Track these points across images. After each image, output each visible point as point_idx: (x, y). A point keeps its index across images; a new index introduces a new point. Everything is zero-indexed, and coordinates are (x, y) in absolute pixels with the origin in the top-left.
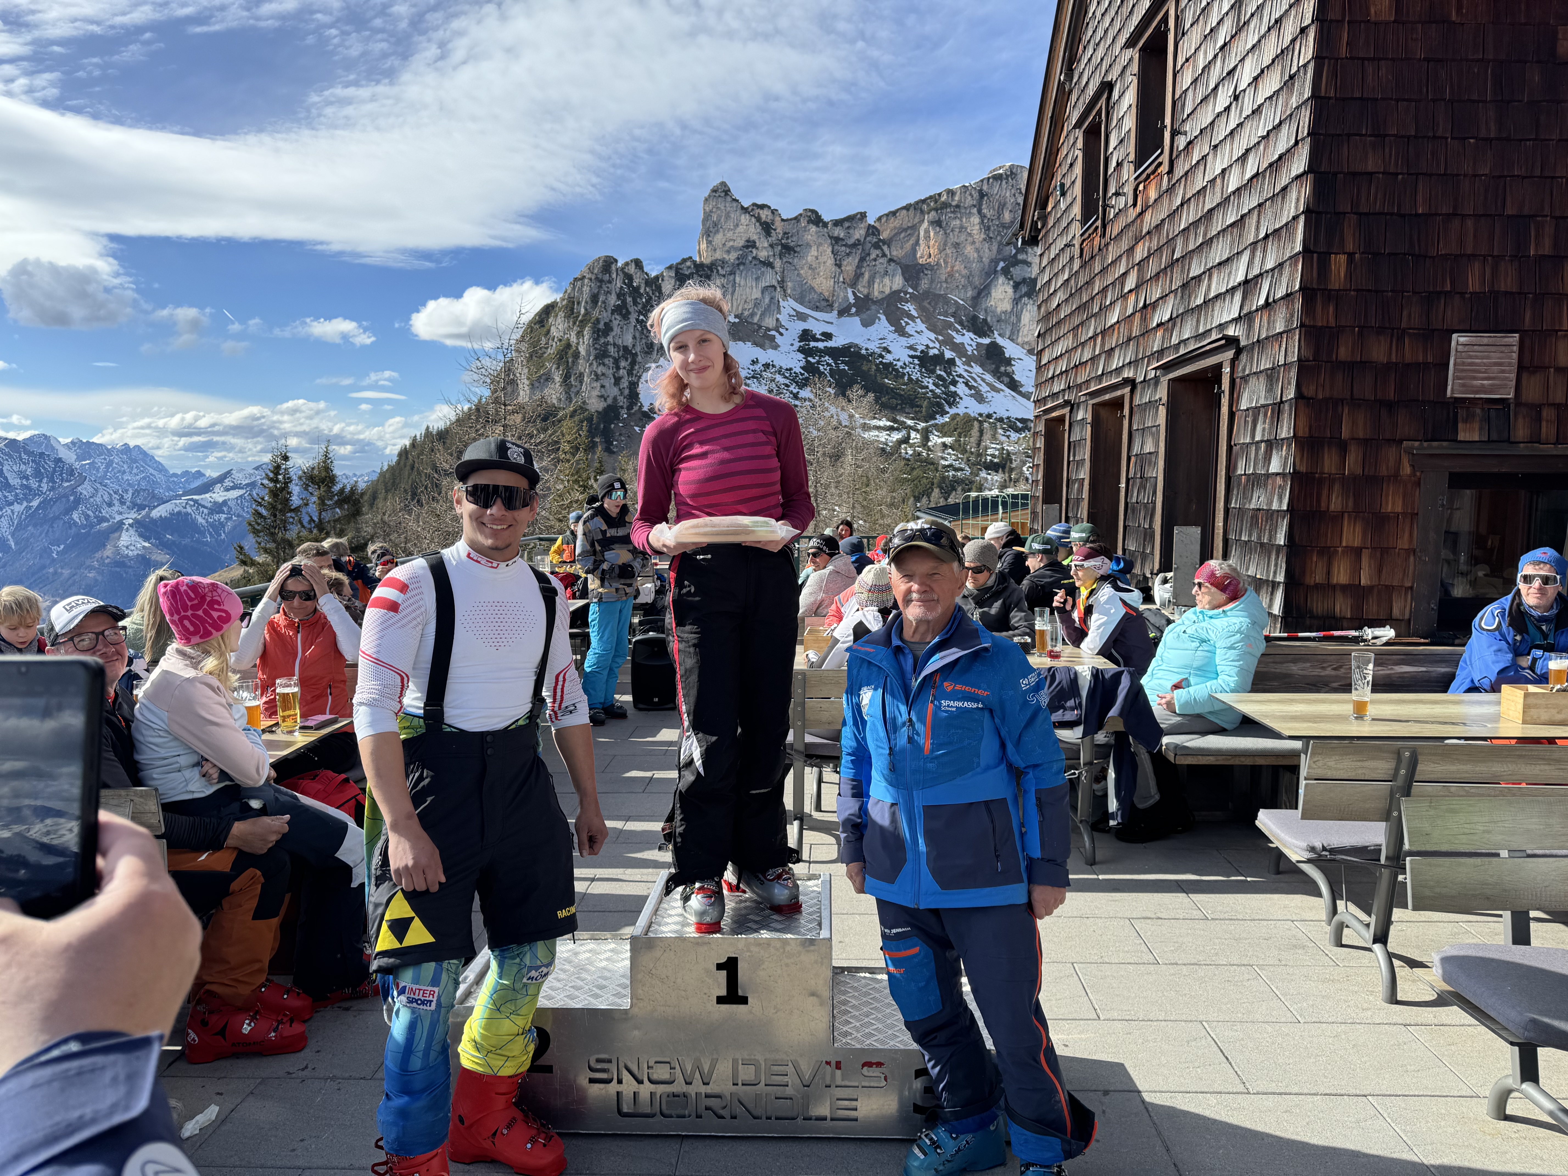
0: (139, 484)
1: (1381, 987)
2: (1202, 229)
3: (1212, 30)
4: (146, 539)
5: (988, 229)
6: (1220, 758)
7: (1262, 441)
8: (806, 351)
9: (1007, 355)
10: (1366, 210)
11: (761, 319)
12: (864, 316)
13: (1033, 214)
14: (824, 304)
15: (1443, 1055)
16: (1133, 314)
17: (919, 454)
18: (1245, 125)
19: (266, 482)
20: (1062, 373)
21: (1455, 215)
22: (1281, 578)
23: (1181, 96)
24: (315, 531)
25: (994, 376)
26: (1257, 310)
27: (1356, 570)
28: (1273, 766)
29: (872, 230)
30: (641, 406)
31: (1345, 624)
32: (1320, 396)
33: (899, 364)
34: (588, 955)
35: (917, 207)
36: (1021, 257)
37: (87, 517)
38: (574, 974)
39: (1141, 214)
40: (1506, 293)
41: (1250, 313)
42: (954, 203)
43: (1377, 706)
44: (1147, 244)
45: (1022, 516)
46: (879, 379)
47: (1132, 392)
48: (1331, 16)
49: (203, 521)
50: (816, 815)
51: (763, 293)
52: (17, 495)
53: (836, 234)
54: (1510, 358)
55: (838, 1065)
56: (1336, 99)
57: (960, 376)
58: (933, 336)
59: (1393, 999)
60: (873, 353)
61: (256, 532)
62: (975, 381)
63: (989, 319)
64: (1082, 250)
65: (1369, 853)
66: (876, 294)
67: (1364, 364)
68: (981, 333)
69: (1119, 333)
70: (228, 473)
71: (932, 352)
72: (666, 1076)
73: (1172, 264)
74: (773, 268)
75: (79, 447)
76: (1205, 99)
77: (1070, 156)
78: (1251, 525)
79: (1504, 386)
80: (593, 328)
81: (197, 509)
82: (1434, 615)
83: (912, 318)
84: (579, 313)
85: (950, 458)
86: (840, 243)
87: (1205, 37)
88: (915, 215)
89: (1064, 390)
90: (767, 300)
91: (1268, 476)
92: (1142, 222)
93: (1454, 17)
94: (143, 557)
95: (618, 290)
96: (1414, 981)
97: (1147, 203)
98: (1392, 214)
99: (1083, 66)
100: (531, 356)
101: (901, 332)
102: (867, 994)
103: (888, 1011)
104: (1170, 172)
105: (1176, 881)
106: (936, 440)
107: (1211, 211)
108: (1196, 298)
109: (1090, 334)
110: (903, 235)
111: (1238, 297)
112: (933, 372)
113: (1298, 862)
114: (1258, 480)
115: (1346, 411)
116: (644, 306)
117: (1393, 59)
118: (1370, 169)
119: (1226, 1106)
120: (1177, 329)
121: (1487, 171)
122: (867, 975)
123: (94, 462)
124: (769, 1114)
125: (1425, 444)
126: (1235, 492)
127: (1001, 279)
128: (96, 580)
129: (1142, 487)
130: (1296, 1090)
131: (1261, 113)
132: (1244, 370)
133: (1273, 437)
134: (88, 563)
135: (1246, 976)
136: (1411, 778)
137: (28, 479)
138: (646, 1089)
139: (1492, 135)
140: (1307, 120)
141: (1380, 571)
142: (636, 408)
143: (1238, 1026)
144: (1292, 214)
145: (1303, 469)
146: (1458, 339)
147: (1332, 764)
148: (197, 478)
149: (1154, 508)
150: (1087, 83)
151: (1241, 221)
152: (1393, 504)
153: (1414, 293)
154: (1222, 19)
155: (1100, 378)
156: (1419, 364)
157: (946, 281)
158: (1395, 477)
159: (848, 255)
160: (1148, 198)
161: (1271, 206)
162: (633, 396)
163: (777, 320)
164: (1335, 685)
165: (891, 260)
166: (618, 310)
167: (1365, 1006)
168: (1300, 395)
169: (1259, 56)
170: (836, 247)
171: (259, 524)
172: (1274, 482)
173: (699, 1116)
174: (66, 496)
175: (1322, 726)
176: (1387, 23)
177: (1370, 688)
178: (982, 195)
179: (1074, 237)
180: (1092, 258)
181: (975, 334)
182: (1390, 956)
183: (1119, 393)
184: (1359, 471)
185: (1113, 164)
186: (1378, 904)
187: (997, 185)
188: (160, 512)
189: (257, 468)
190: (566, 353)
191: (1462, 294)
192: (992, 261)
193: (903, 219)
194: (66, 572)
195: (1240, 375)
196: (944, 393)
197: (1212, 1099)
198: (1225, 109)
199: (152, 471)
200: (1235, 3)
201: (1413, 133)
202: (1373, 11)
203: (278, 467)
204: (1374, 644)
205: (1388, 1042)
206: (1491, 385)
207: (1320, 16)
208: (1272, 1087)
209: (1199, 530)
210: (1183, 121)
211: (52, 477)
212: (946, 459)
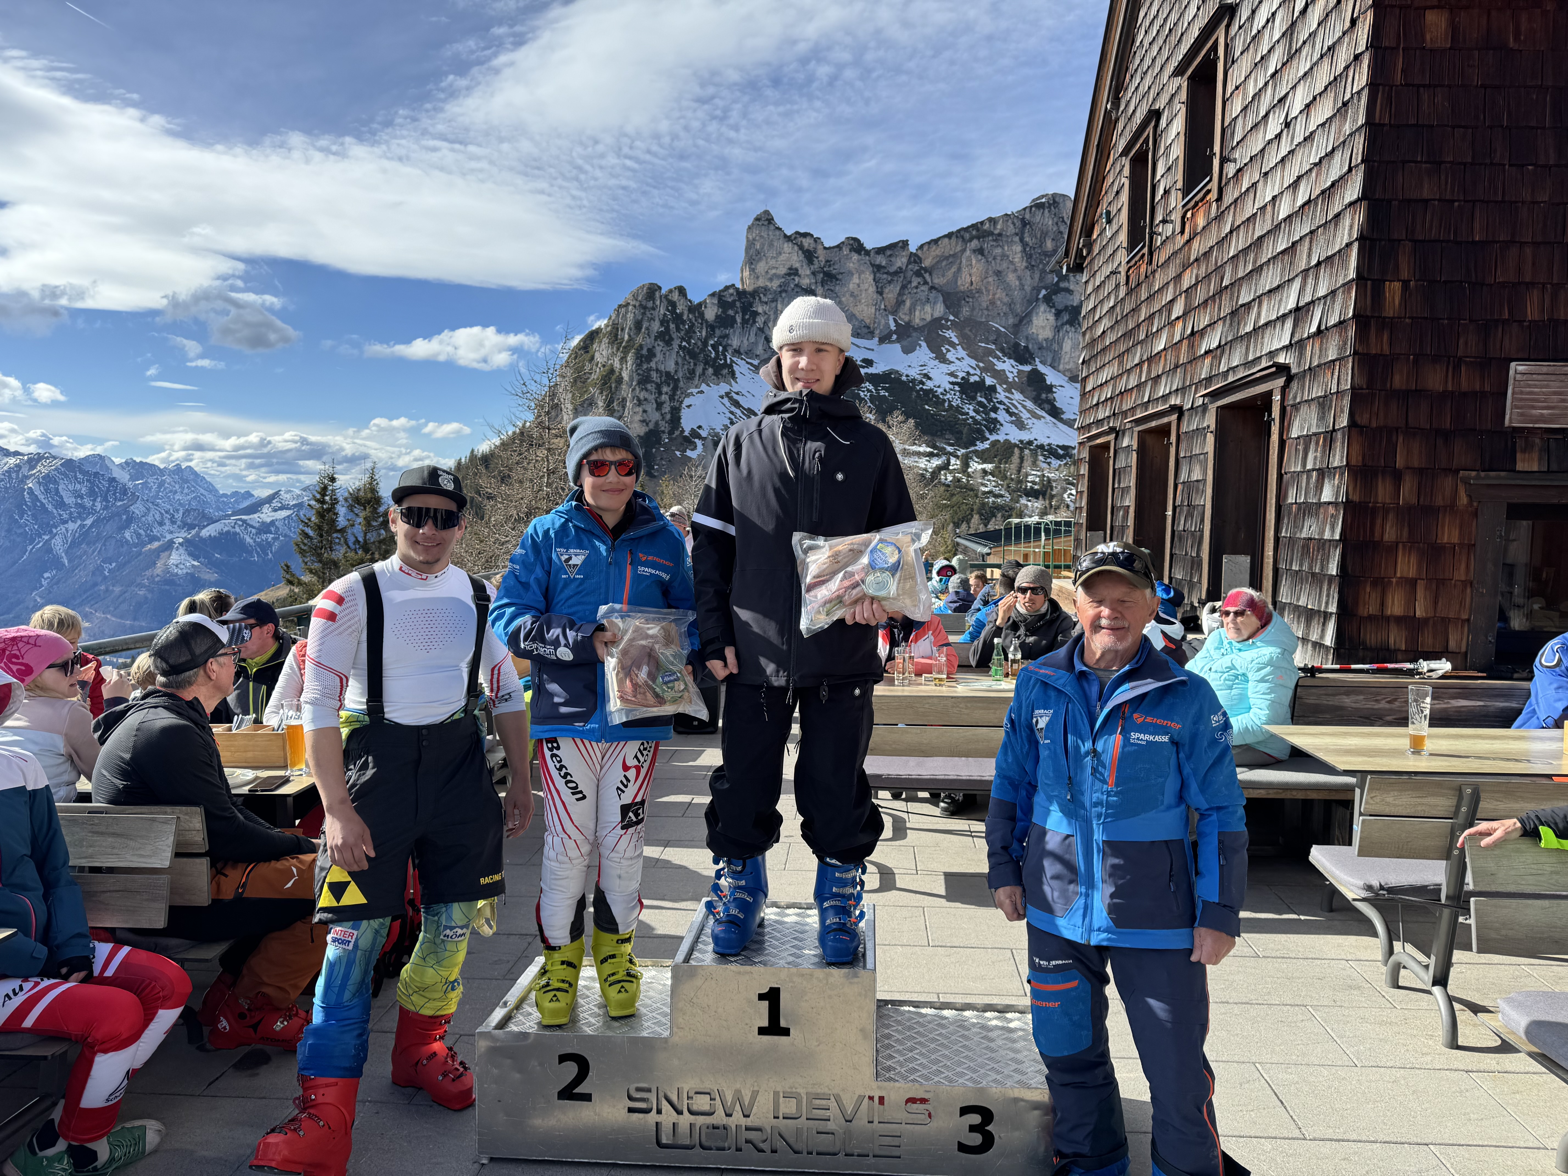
0: (190, 504)
1: (1441, 1032)
2: (1252, 256)
3: (1262, 58)
4: (196, 558)
5: (1029, 257)
6: (1271, 791)
7: (1313, 470)
9: (1048, 383)
10: (1421, 238)
12: (905, 343)
13: (1078, 241)
14: (866, 331)
15: (1508, 1104)
16: (1180, 341)
17: (959, 480)
18: (1296, 152)
19: (313, 503)
20: (1106, 400)
21: (1513, 242)
22: (1333, 608)
23: (1230, 124)
24: (360, 552)
25: (1035, 403)
26: (1309, 338)
27: (1411, 600)
28: (1325, 801)
29: (915, 258)
30: (683, 431)
31: (1400, 657)
32: (1374, 425)
33: (940, 390)
35: (960, 235)
36: (1063, 285)
37: (139, 535)
39: (1189, 241)
41: (1301, 340)
42: (996, 232)
43: (1435, 741)
44: (1195, 271)
45: (1064, 543)
46: (919, 405)
47: (1179, 419)
48: (1386, 43)
49: (251, 541)
52: (71, 513)
53: (878, 262)
55: (881, 1100)
56: (1391, 126)
57: (1001, 403)
58: (973, 363)
59: (1454, 1044)
60: (913, 381)
61: (302, 553)
62: (1016, 408)
63: (1030, 346)
64: (1128, 277)
65: (1430, 892)
66: (917, 321)
67: (1420, 392)
68: (1022, 360)
69: (1166, 360)
70: (276, 494)
71: (972, 379)
72: (706, 1108)
73: (1221, 291)
75: (133, 467)
76: (1255, 127)
77: (1116, 184)
78: (1302, 555)
79: (1564, 416)
80: (635, 353)
81: (246, 529)
82: (1492, 649)
83: (953, 345)
84: (623, 339)
85: (990, 485)
86: (882, 271)
87: (1256, 64)
88: (957, 243)
89: (1109, 417)
91: (1320, 504)
92: (1190, 249)
93: (1512, 44)
94: (192, 575)
95: (661, 317)
96: (1475, 1025)
97: (1195, 230)
98: (1447, 241)
99: (1130, 95)
100: (575, 381)
101: (942, 358)
102: (910, 1028)
103: (932, 1046)
104: (1219, 199)
106: (976, 466)
107: (1261, 238)
108: (1245, 325)
109: (1136, 361)
110: (944, 263)
111: (1289, 324)
112: (974, 398)
113: (1354, 900)
114: (1310, 509)
115: (1401, 439)
116: (687, 332)
117: (1449, 86)
118: (1426, 194)
119: (1282, 1152)
120: (1226, 356)
121: (1546, 198)
122: (912, 1009)
123: (146, 482)
124: (810, 1149)
125: (1483, 474)
126: (1286, 521)
127: (1043, 307)
128: (146, 598)
129: (1190, 515)
130: (1354, 1137)
131: (1313, 140)
132: (1295, 398)
133: (1325, 466)
134: (138, 580)
135: (1300, 1017)
136: (1471, 816)
137: (82, 498)
138: (686, 1119)
139: (1551, 162)
140: (1361, 147)
141: (1436, 603)
142: (677, 433)
143: (1293, 1069)
144: (1346, 240)
145: (1356, 498)
146: (1517, 368)
147: (1390, 799)
148: (246, 499)
149: (1201, 537)
150: (1134, 111)
151: (1292, 249)
152: (1449, 535)
153: (1471, 321)
154: (1273, 47)
155: (1146, 405)
156: (1476, 393)
157: (987, 309)
158: (1451, 507)
159: (890, 282)
160: (1196, 225)
161: (1324, 233)
162: (675, 420)
164: (1389, 718)
165: (932, 288)
166: (660, 336)
167: (1425, 1050)
168: (1353, 423)
169: (1311, 83)
170: (878, 275)
171: (305, 545)
172: (1326, 511)
173: (739, 1149)
174: (119, 515)
175: (1378, 760)
176: (1443, 50)
177: (1427, 722)
178: (1024, 223)
179: (1120, 264)
180: (1139, 285)
181: (1016, 361)
182: (1450, 999)
183: (1165, 420)
184: (1414, 501)
185: (1160, 191)
186: (1438, 945)
187: (1039, 213)
188: (209, 531)
189: (304, 490)
190: (610, 379)
191: (1520, 322)
192: (1034, 288)
193: (947, 247)
194: (117, 589)
195: (1291, 402)
196: (984, 419)
197: (1267, 1145)
198: (1276, 137)
199: (202, 491)
200: (1287, 30)
201: (1470, 160)
202: (1428, 37)
203: (325, 488)
204: (1430, 677)
205: (1449, 1088)
206: (1550, 414)
207: (1375, 43)
208: (1330, 1133)
209: (1248, 559)
210: (1233, 149)
211: (106, 496)
212: (985, 486)
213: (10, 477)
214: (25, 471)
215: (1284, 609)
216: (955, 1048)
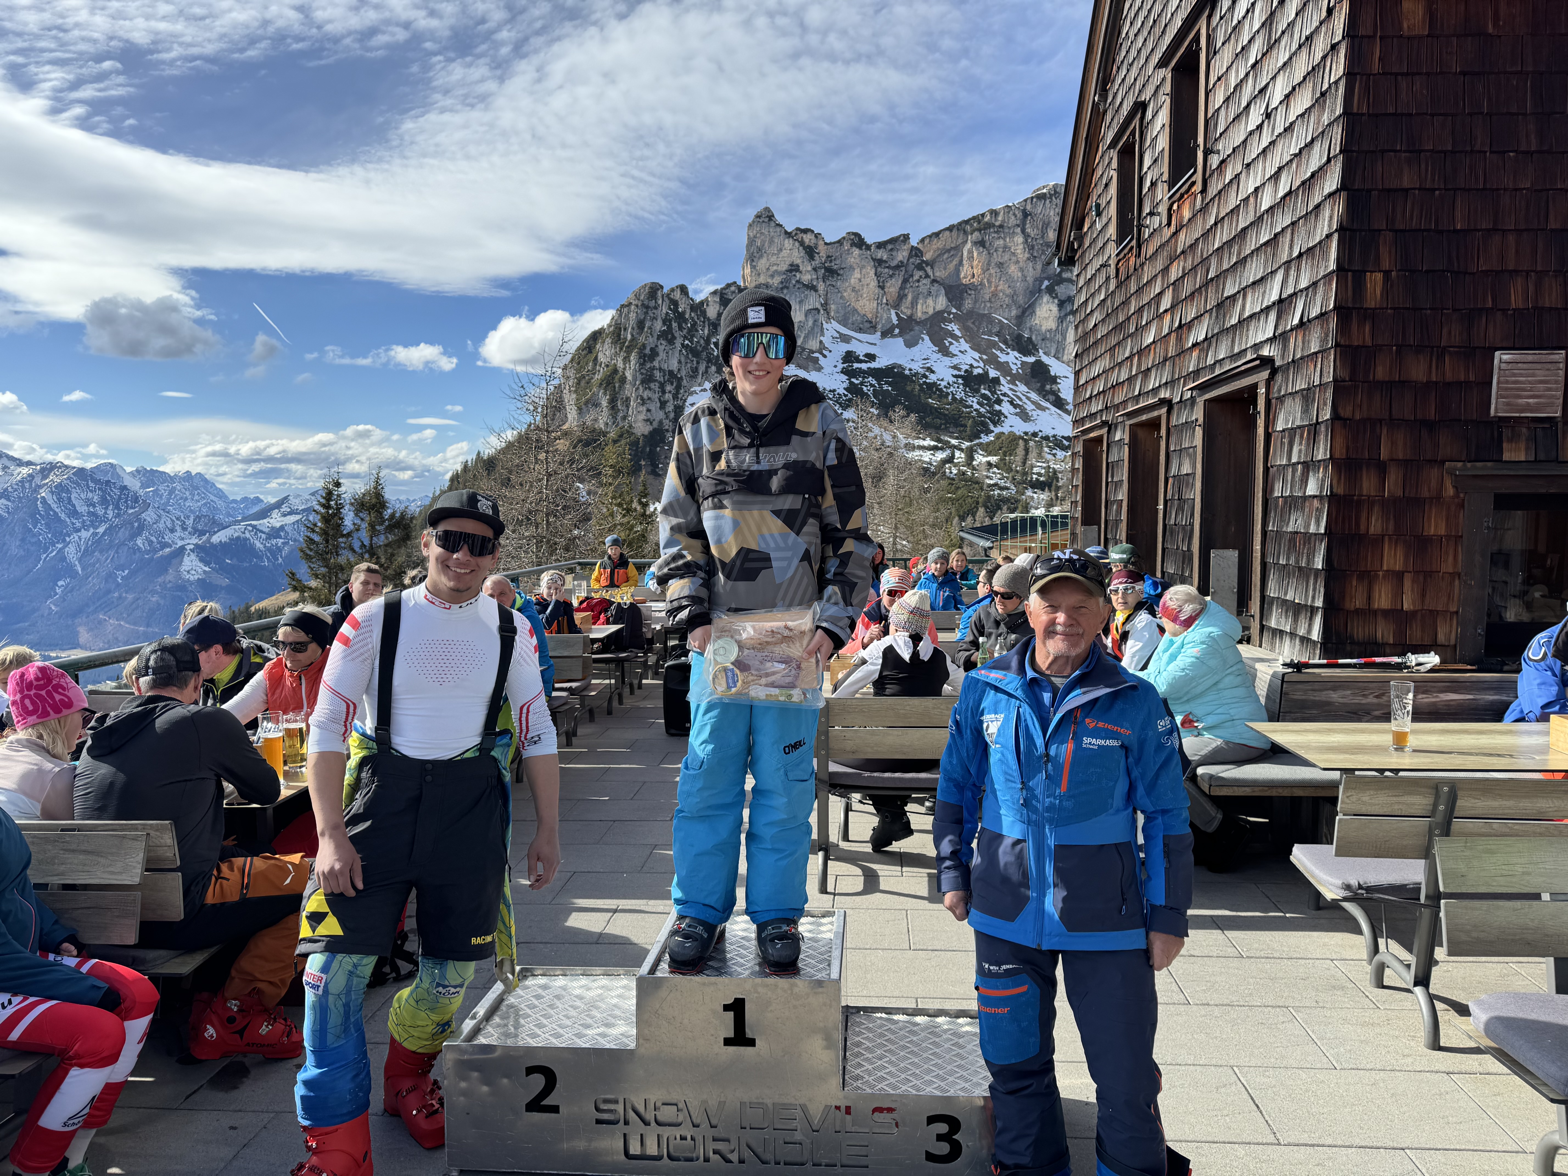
0: (200, 511)
1: (1423, 1032)
2: (1235, 249)
3: (1243, 48)
4: (207, 563)
5: (1032, 248)
6: (1256, 789)
7: (1298, 463)
8: (849, 373)
9: (1052, 374)
10: (1402, 227)
11: (804, 341)
12: (908, 337)
13: (1070, 235)
14: (868, 326)
15: (1488, 1106)
16: (1169, 334)
17: (964, 474)
18: (1277, 143)
19: (319, 508)
20: (1099, 393)
21: (1495, 230)
22: (1319, 603)
23: (1213, 115)
25: (1039, 394)
26: (1292, 330)
27: (1398, 593)
29: (915, 252)
31: (1388, 651)
32: (1357, 417)
33: (943, 384)
34: (600, 991)
35: (961, 228)
37: (151, 543)
38: (584, 1011)
39: (1175, 233)
40: (1551, 309)
41: (1285, 332)
42: (997, 224)
43: (1417, 737)
44: (1182, 264)
46: (923, 397)
47: (1169, 412)
48: (1362, 32)
49: (261, 546)
50: (843, 845)
51: (806, 316)
52: (84, 521)
53: (879, 257)
54: (1557, 375)
55: (848, 1110)
56: (1369, 115)
57: (1005, 395)
58: (977, 355)
59: (1436, 1045)
60: (917, 374)
61: (308, 558)
62: (1020, 399)
63: (1034, 338)
64: (1117, 270)
65: (1408, 892)
66: (919, 315)
67: (1404, 383)
68: (1025, 352)
69: (1155, 353)
70: (285, 499)
71: (976, 372)
72: (673, 1119)
73: (1207, 283)
74: (816, 291)
75: (144, 475)
76: (1237, 118)
77: (1105, 176)
78: (1289, 549)
79: (1551, 405)
80: (638, 353)
81: (256, 534)
82: (1482, 641)
83: (956, 338)
84: (626, 339)
85: (995, 477)
86: (883, 265)
87: (1237, 55)
88: (958, 236)
89: (1101, 411)
90: (810, 323)
91: (1305, 498)
92: (1176, 242)
93: (1490, 30)
94: (204, 582)
95: (663, 316)
97: (1181, 222)
98: (1428, 230)
99: (1117, 87)
100: (579, 381)
101: (945, 351)
102: (881, 1035)
103: (902, 1054)
104: (1204, 191)
105: (1211, 917)
106: (980, 459)
107: (1244, 230)
108: (1230, 317)
109: (1127, 354)
110: (946, 256)
111: (1273, 316)
112: (977, 391)
113: (1335, 900)
114: (1296, 503)
115: (1385, 432)
116: (690, 330)
117: (1428, 74)
118: (1406, 184)
119: (1255, 1158)
120: (1212, 349)
121: (1528, 185)
122: (884, 1015)
123: (157, 489)
124: (778, 1159)
125: (1469, 465)
126: (1272, 515)
127: (1046, 298)
128: (159, 604)
129: (1180, 509)
130: (1329, 1141)
131: (1293, 131)
132: (1279, 390)
133: (1309, 459)
134: (151, 587)
135: (1281, 1019)
136: (1450, 815)
137: (94, 506)
138: (654, 1131)
139: (1533, 148)
140: (1339, 137)
141: (1423, 596)
143: (1271, 1072)
144: (1326, 232)
145: (1340, 491)
146: (1501, 357)
147: (1366, 799)
148: (255, 504)
149: (1192, 531)
150: (1121, 103)
151: (1275, 240)
152: (1436, 527)
153: (1454, 310)
154: (1253, 37)
155: (1136, 399)
156: (1461, 383)
157: (990, 301)
158: (1438, 498)
159: (891, 276)
160: (1182, 217)
161: (1305, 224)
163: (821, 342)
164: (1377, 713)
165: (934, 281)
166: (663, 335)
167: (1406, 1052)
168: (1336, 416)
169: (1290, 73)
170: (879, 269)
171: (311, 550)
172: (1311, 505)
173: (706, 1160)
174: (130, 522)
175: (1359, 757)
176: (1420, 38)
177: (1410, 717)
178: (1026, 214)
179: (1109, 257)
180: (1128, 277)
181: (1020, 352)
182: (1431, 998)
183: (1155, 414)
184: (1399, 493)
185: (1148, 184)
186: (1420, 941)
187: (1040, 205)
188: (220, 537)
189: (313, 494)
190: (613, 379)
191: (1504, 311)
192: (1036, 280)
193: (946, 240)
194: (130, 597)
195: (1276, 395)
196: (988, 412)
197: (1241, 1151)
198: (1258, 127)
199: (212, 497)
200: (1266, 20)
201: (1450, 148)
202: (1405, 25)
203: (330, 493)
204: (1418, 671)
205: (1429, 1091)
206: (1537, 403)
207: (1351, 33)
208: (1305, 1138)
209: (1236, 553)
210: (1216, 140)
211: (118, 504)
212: (991, 478)
213: (23, 487)
214: (38, 480)
215: (1272, 604)
216: (925, 1055)
